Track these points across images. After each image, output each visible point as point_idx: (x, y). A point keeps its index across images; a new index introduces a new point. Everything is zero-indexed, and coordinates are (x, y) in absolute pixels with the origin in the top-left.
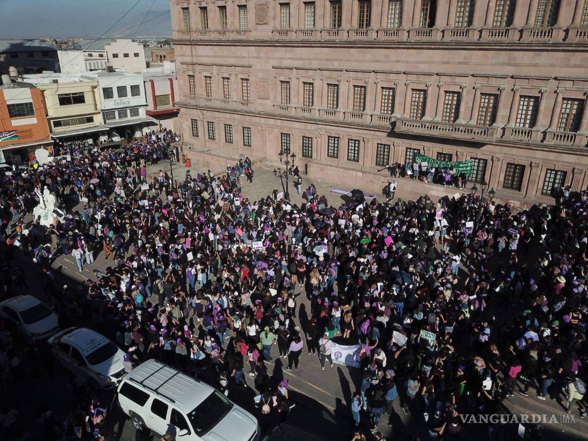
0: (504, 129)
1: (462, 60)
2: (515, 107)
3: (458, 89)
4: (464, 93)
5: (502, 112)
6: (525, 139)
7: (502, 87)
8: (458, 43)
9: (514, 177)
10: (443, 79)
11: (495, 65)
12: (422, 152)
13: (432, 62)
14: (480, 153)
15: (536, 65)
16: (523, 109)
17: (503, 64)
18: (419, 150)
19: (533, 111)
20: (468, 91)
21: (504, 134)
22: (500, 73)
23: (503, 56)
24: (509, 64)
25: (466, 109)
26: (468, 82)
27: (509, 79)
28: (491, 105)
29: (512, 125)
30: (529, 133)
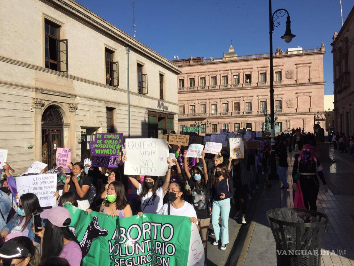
0: (209, 114)
1: (194, 96)
2: (211, 107)
3: (194, 104)
4: (196, 105)
5: (208, 109)
6: (215, 116)
7: (206, 102)
8: (192, 91)
9: (214, 128)
10: (189, 102)
11: (203, 96)
12: (185, 125)
13: (185, 97)
14: (204, 122)
15: (214, 95)
16: (213, 108)
17: (205, 96)
18: (184, 125)
19: (216, 108)
20: (197, 105)
21: (209, 115)
22: (205, 98)
23: (205, 94)
24: (207, 96)
25: (197, 109)
26: (197, 102)
27: (208, 100)
28: (204, 108)
29: (211, 112)
30: (216, 114)
